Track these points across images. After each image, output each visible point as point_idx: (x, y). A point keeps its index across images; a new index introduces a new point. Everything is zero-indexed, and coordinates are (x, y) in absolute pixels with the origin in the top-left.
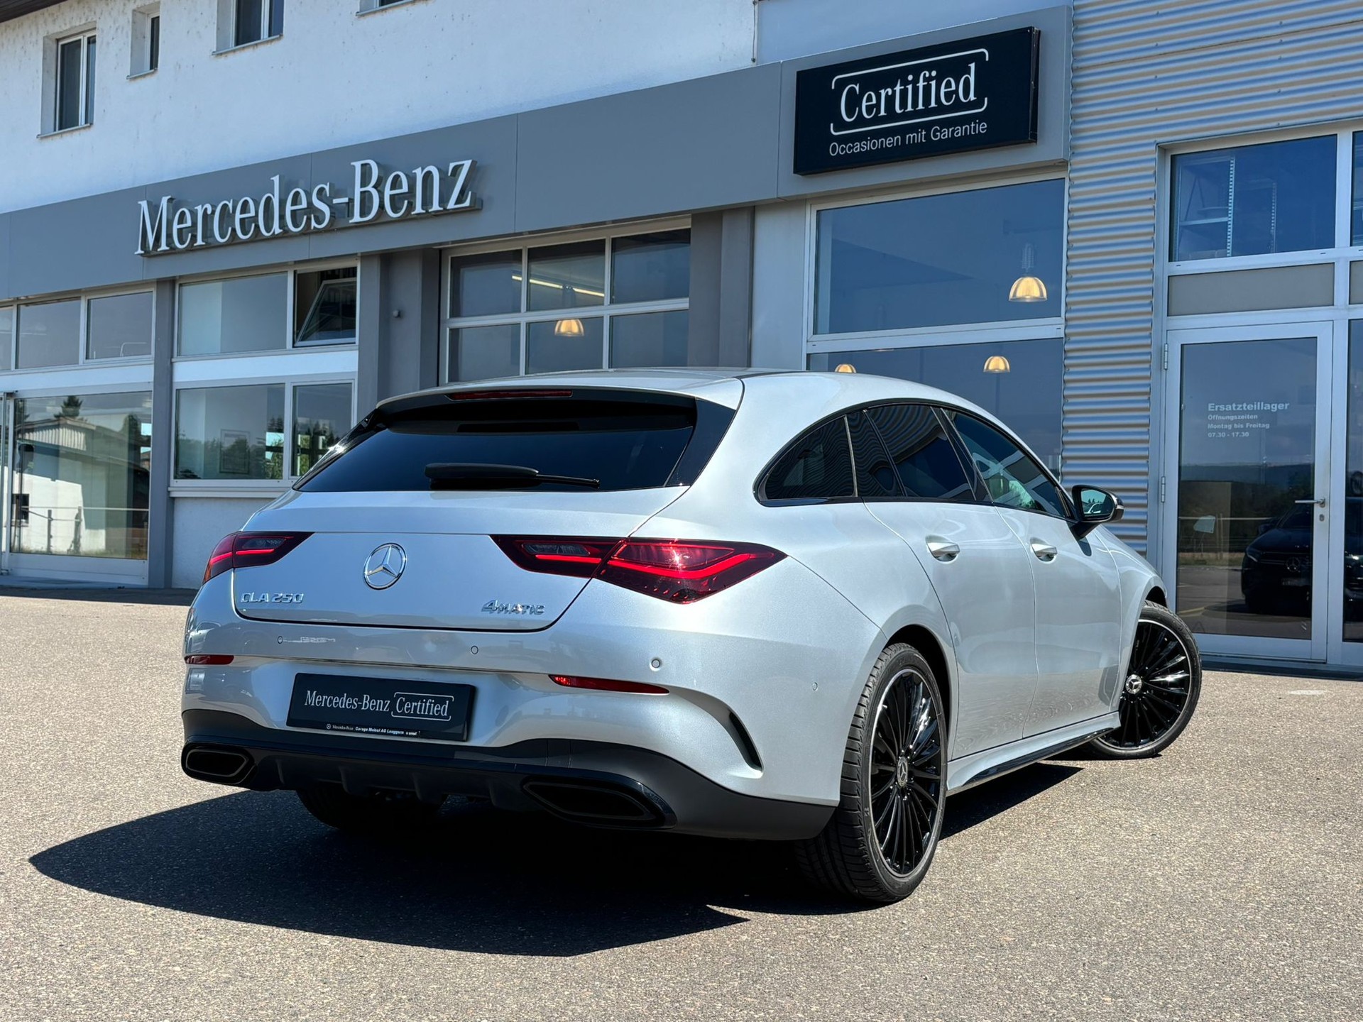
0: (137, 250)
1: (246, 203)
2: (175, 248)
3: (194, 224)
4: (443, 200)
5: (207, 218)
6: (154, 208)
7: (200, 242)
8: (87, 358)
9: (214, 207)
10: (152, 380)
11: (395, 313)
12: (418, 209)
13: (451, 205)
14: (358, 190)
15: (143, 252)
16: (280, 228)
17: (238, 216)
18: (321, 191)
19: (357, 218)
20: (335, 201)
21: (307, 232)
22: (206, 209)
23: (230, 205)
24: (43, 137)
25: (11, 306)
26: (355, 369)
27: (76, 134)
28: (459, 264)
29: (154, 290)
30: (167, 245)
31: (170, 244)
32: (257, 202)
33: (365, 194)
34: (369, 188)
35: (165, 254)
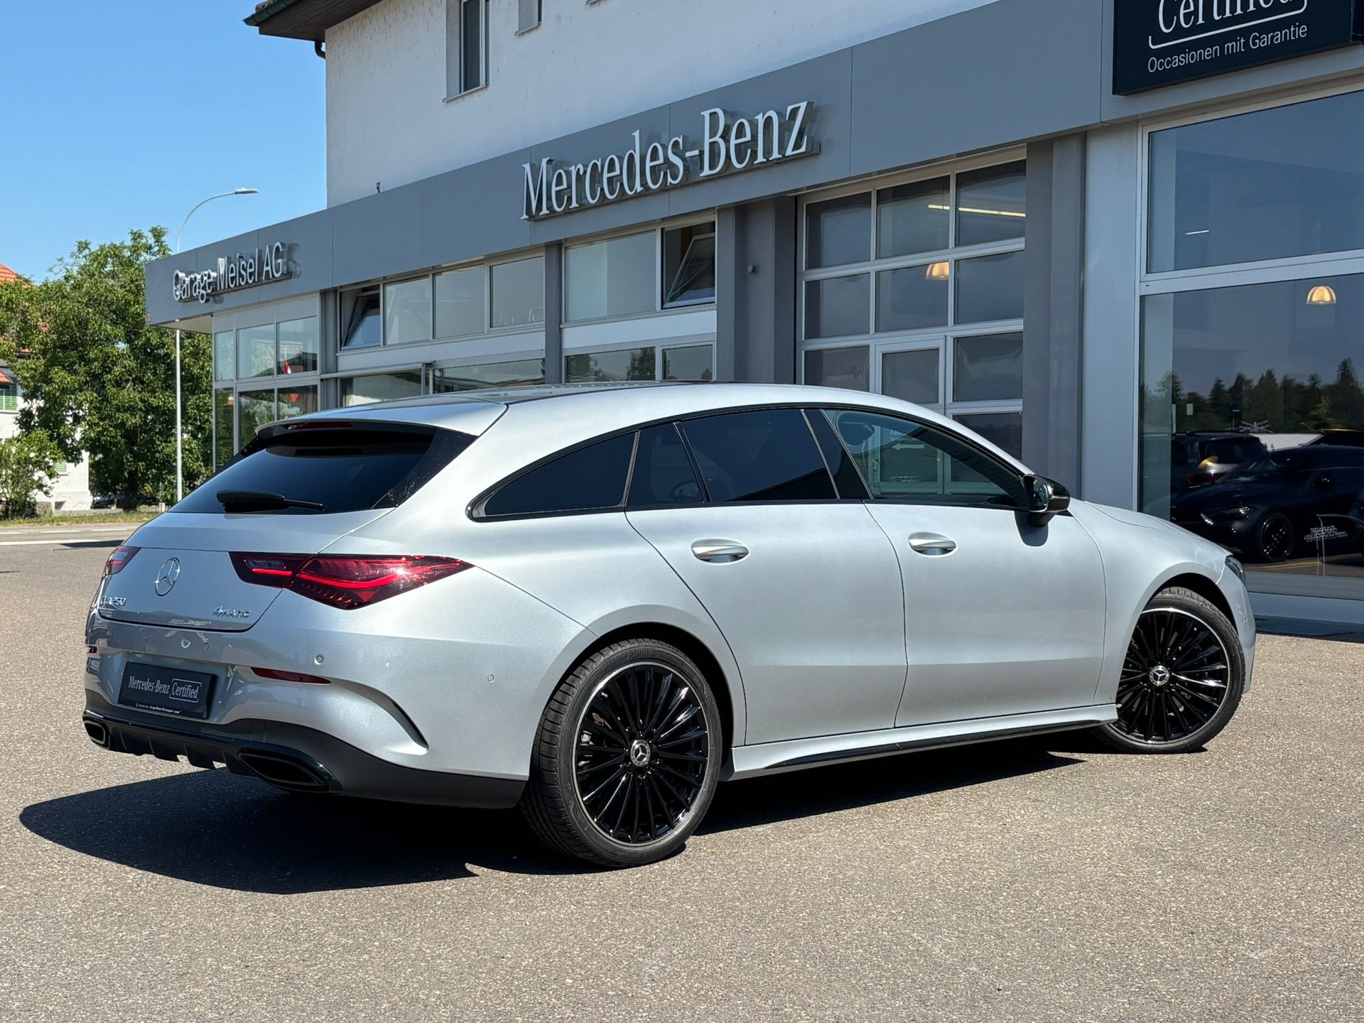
0: (522, 216)
1: (612, 161)
2: (555, 212)
3: (569, 186)
4: (782, 148)
5: (580, 179)
6: (536, 170)
7: (574, 204)
8: (491, 327)
9: (586, 166)
10: (544, 348)
11: (750, 269)
12: (760, 159)
13: (789, 152)
14: (707, 141)
15: (527, 217)
16: (641, 186)
17: (606, 175)
18: (676, 143)
19: (707, 172)
20: (688, 154)
21: (665, 189)
22: (579, 169)
23: (599, 164)
24: (449, 100)
25: (427, 276)
26: (715, 330)
27: (475, 95)
28: (817, 211)
29: (543, 254)
30: (548, 209)
31: (550, 207)
32: (621, 159)
33: (712, 145)
34: (717, 139)
35: (546, 217)
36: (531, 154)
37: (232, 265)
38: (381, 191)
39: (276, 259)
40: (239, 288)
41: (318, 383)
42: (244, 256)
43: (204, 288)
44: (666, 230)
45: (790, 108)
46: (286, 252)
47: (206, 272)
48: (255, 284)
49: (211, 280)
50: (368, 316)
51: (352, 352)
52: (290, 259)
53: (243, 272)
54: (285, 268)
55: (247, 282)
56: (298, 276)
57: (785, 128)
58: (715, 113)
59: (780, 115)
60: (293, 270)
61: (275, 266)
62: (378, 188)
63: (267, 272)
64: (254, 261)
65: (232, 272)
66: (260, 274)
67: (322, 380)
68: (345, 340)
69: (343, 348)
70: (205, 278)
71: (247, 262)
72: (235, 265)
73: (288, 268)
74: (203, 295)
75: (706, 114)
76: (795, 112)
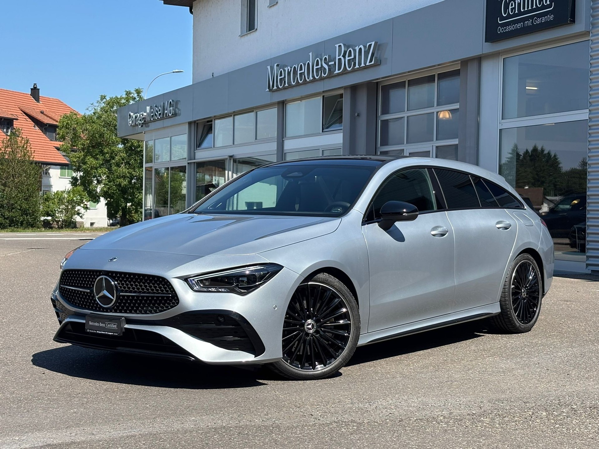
0: (266, 89)
1: (301, 65)
2: (279, 88)
3: (285, 77)
4: (365, 62)
6: (272, 69)
7: (287, 85)
8: (256, 139)
9: (291, 68)
10: (276, 149)
11: (356, 114)
12: (357, 66)
13: (368, 64)
14: (337, 58)
15: (269, 90)
16: (312, 77)
17: (299, 72)
19: (337, 71)
20: (330, 63)
21: (322, 79)
22: (288, 69)
23: (296, 67)
24: (242, 36)
25: (231, 116)
26: (342, 142)
27: (253, 33)
28: (386, 89)
29: (277, 107)
30: (276, 87)
31: (277, 86)
32: (304, 65)
33: (340, 59)
34: (341, 57)
35: (276, 91)
36: (270, 62)
37: (152, 110)
38: (214, 76)
39: (170, 107)
40: (155, 121)
41: (187, 165)
42: (157, 106)
43: (141, 120)
44: (324, 97)
45: (368, 44)
46: (174, 104)
47: (142, 113)
48: (161, 119)
49: (144, 117)
50: (208, 134)
51: (202, 150)
53: (156, 113)
54: (174, 111)
55: (158, 118)
56: (179, 115)
57: (367, 53)
58: (341, 45)
59: (365, 47)
60: (177, 112)
61: (169, 111)
63: (166, 113)
64: (161, 108)
65: (152, 113)
66: (163, 114)
67: (188, 163)
68: (199, 145)
69: (198, 149)
70: (141, 116)
71: (158, 109)
72: (154, 110)
74: (140, 123)
75: (337, 46)
76: (370, 45)
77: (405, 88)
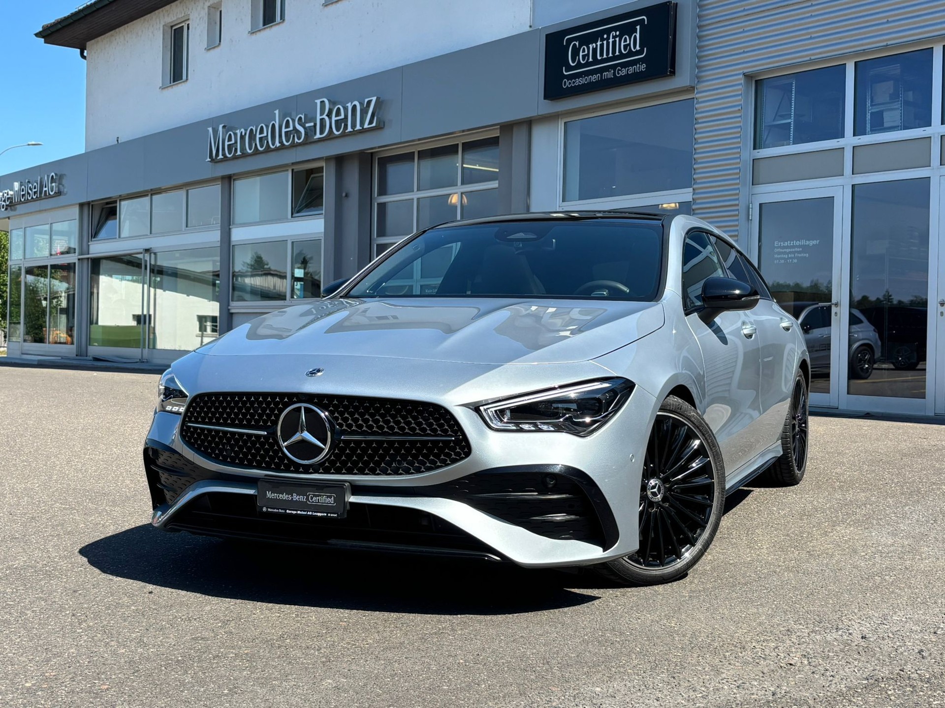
0: (207, 159)
1: (262, 128)
2: (227, 157)
3: (236, 142)
4: (362, 124)
5: (242, 137)
6: (215, 132)
7: (239, 153)
8: (187, 227)
9: (246, 130)
10: (219, 240)
11: (344, 195)
12: (349, 129)
13: (366, 126)
14: (319, 117)
15: (210, 160)
16: (279, 143)
17: (258, 136)
18: (300, 118)
19: (318, 136)
20: (307, 125)
21: (294, 145)
22: (242, 132)
23: (254, 129)
24: (163, 88)
25: (147, 195)
26: (323, 231)
27: (180, 85)
28: (385, 162)
29: (220, 183)
30: (222, 155)
31: (224, 154)
32: (267, 127)
33: (322, 120)
34: (324, 116)
35: (221, 161)
36: (213, 122)
37: (23, 187)
38: (119, 142)
39: (51, 183)
40: (27, 201)
41: (76, 261)
42: (31, 181)
43: (4, 201)
44: (295, 171)
45: (366, 100)
46: (58, 179)
47: (6, 191)
48: (38, 199)
49: (9, 196)
50: (110, 220)
51: (98, 242)
52: (60, 184)
53: (30, 191)
54: (57, 189)
55: (32, 198)
56: (65, 194)
57: (364, 112)
58: (323, 101)
59: (361, 104)
60: (62, 190)
61: (51, 188)
62: (118, 141)
63: (46, 191)
64: (37, 184)
65: (23, 191)
66: (41, 193)
67: (79, 259)
68: (95, 234)
69: (93, 239)
70: (5, 195)
71: (32, 185)
72: (25, 187)
73: (59, 190)
74: (3, 205)
75: (318, 102)
76: (369, 102)
77: (414, 162)
